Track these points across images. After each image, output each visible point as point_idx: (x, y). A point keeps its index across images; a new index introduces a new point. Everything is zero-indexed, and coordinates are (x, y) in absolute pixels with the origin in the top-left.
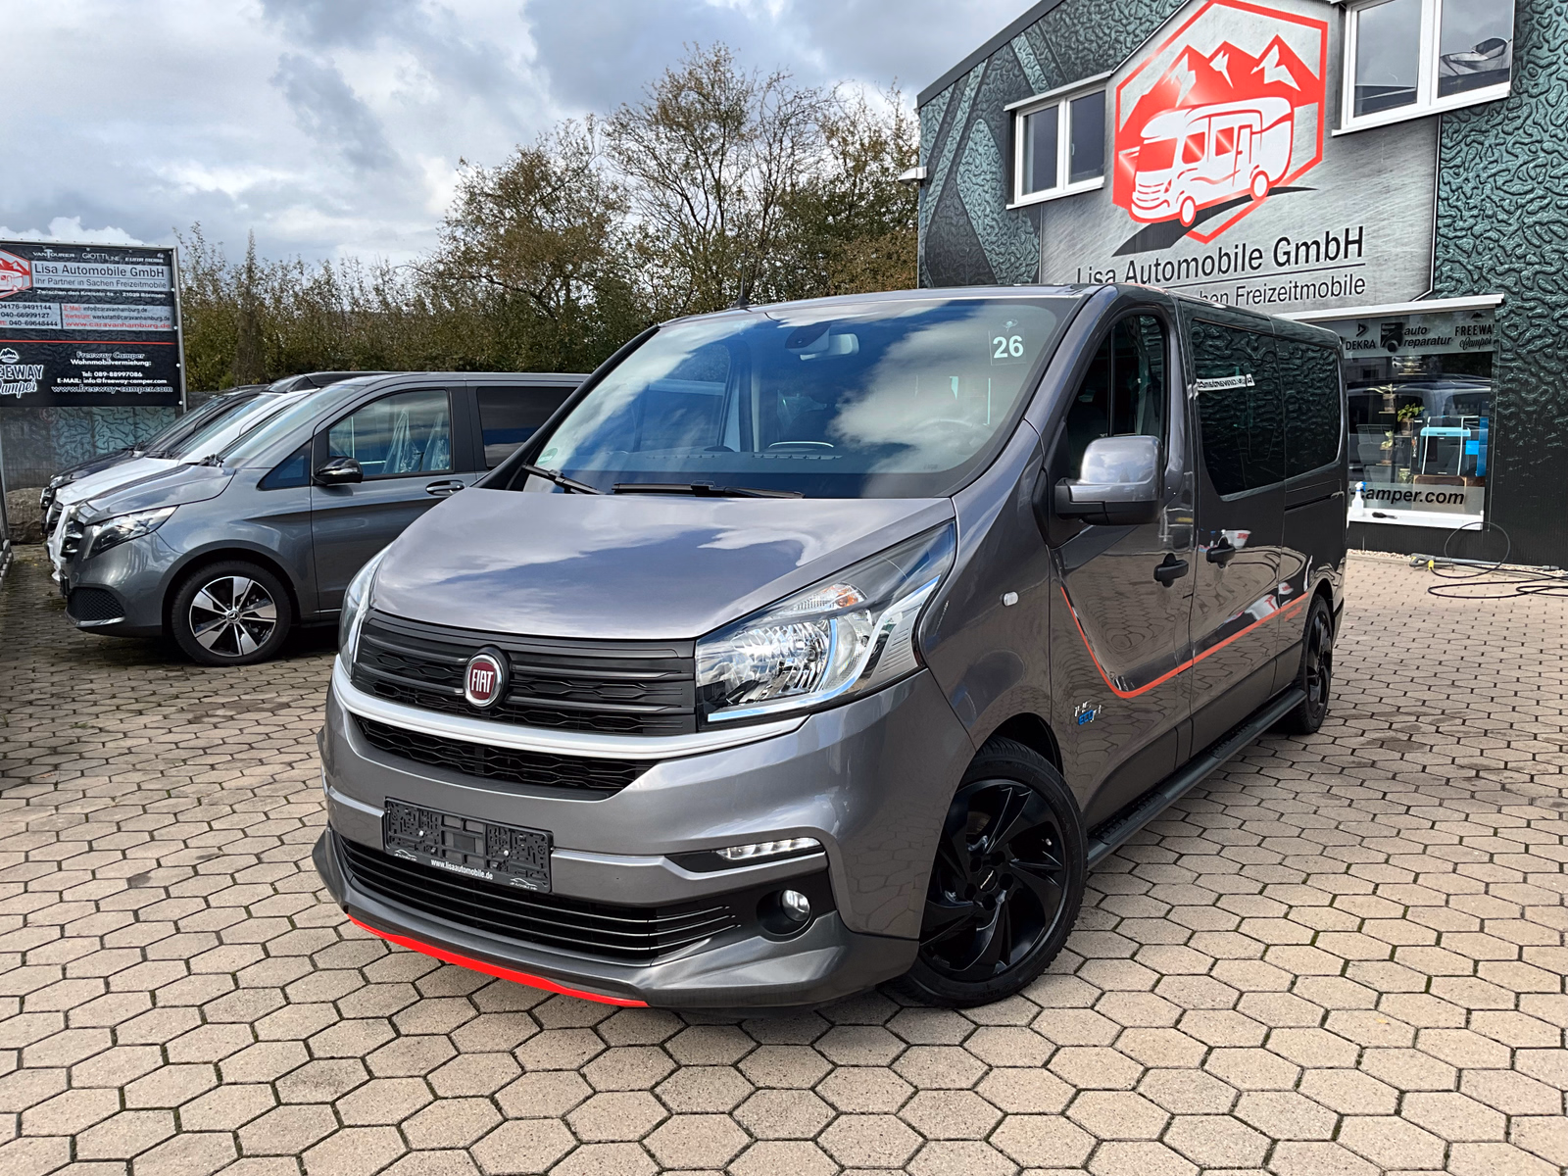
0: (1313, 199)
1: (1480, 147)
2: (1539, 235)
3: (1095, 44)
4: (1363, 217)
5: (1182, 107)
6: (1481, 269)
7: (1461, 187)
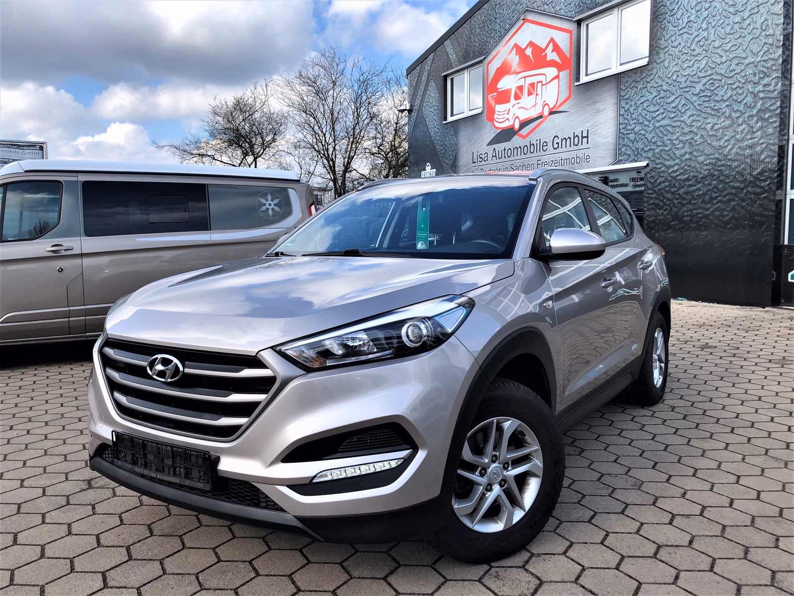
0: (568, 116)
1: (636, 89)
2: (662, 132)
3: (478, 43)
4: (589, 125)
5: (514, 73)
6: (638, 149)
7: (629, 109)
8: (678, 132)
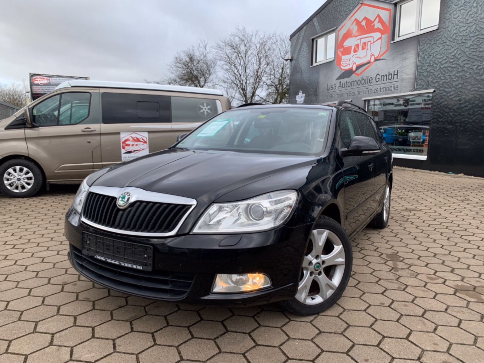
0: (386, 62)
1: (430, 45)
2: (445, 71)
3: (333, 19)
4: (398, 67)
5: (354, 36)
6: (429, 81)
7: (424, 57)
8: (455, 71)
